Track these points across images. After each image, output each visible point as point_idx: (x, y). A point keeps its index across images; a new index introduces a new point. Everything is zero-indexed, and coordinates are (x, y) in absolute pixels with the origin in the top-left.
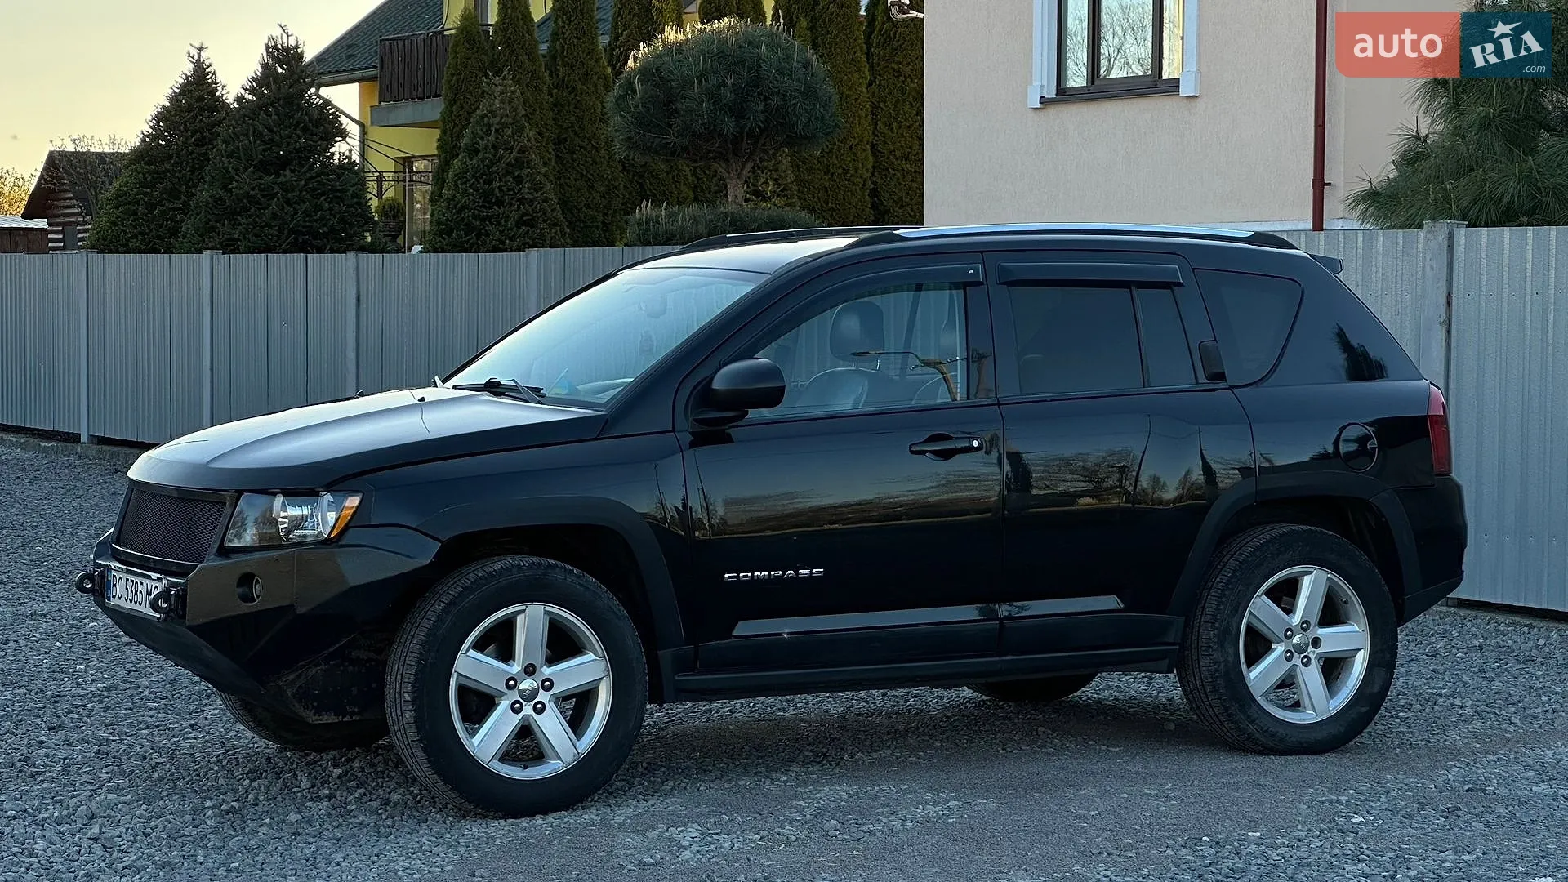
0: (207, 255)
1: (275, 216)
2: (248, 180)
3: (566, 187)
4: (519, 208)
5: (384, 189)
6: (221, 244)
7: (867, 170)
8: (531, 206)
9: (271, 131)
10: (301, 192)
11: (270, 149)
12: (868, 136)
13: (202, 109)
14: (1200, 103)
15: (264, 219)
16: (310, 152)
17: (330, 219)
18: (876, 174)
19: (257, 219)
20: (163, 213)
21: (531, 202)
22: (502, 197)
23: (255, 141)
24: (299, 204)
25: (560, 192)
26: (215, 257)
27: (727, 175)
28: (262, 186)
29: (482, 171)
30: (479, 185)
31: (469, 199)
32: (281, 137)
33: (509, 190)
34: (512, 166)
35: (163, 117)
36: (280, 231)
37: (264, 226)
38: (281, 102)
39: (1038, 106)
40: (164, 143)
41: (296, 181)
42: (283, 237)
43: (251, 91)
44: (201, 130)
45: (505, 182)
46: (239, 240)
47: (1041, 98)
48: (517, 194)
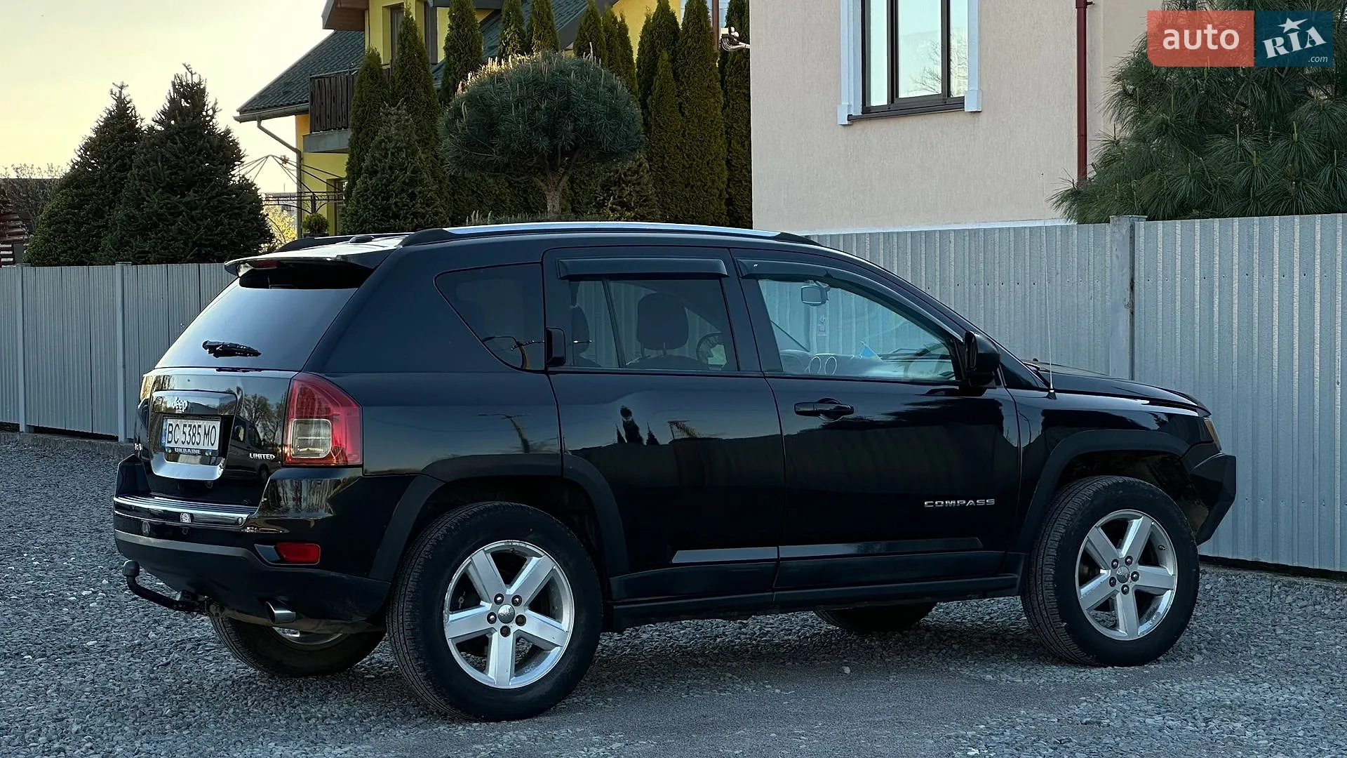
0: (118, 266)
1: (180, 231)
2: (157, 200)
3: (459, 202)
4: (412, 221)
5: (317, 206)
6: (134, 256)
7: (723, 183)
8: (423, 219)
9: (178, 157)
10: (203, 210)
11: (176, 173)
12: (723, 153)
13: (123, 140)
14: (983, 117)
15: (171, 234)
16: (211, 174)
17: (229, 233)
18: (731, 185)
19: (165, 234)
20: (89, 230)
21: (423, 216)
22: (398, 211)
23: (163, 166)
24: (201, 220)
25: (455, 207)
26: (125, 267)
27: (546, 187)
28: (169, 205)
29: (380, 189)
30: (378, 202)
31: (369, 214)
32: (186, 162)
33: (404, 205)
34: (407, 184)
35: (90, 147)
36: (186, 244)
37: (172, 240)
38: (186, 131)
39: (847, 123)
40: (90, 170)
41: (198, 200)
42: (188, 249)
43: (160, 122)
44: (122, 158)
45: (400, 199)
46: (149, 252)
47: (849, 116)
48: (411, 209)
